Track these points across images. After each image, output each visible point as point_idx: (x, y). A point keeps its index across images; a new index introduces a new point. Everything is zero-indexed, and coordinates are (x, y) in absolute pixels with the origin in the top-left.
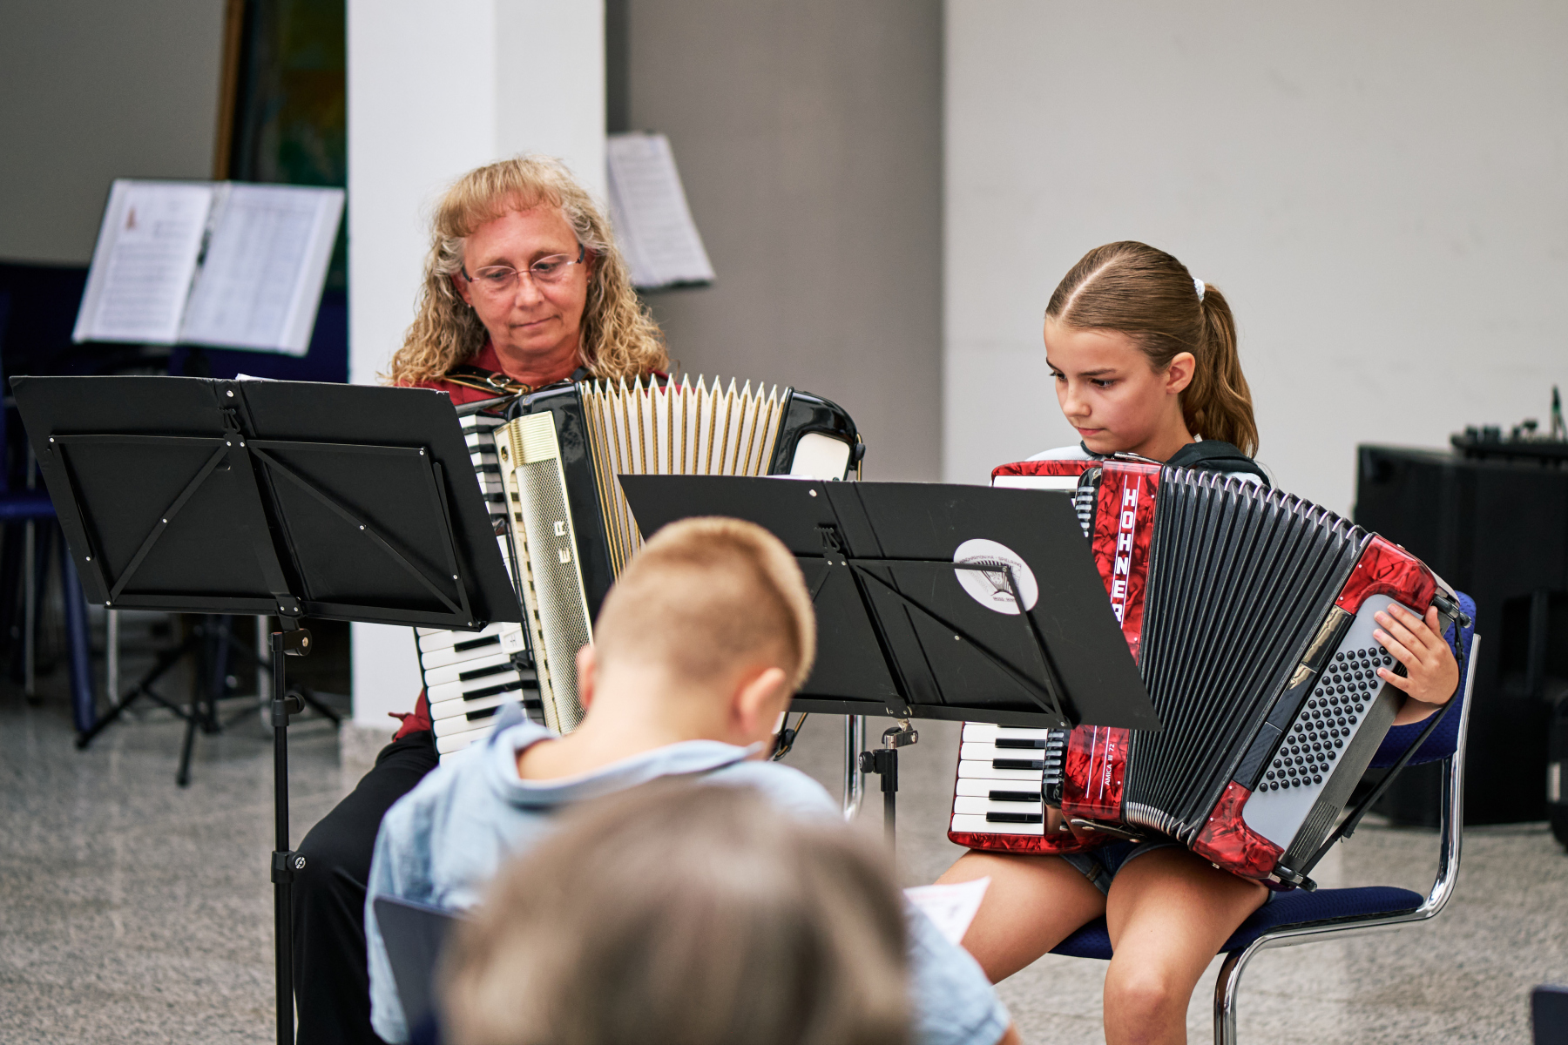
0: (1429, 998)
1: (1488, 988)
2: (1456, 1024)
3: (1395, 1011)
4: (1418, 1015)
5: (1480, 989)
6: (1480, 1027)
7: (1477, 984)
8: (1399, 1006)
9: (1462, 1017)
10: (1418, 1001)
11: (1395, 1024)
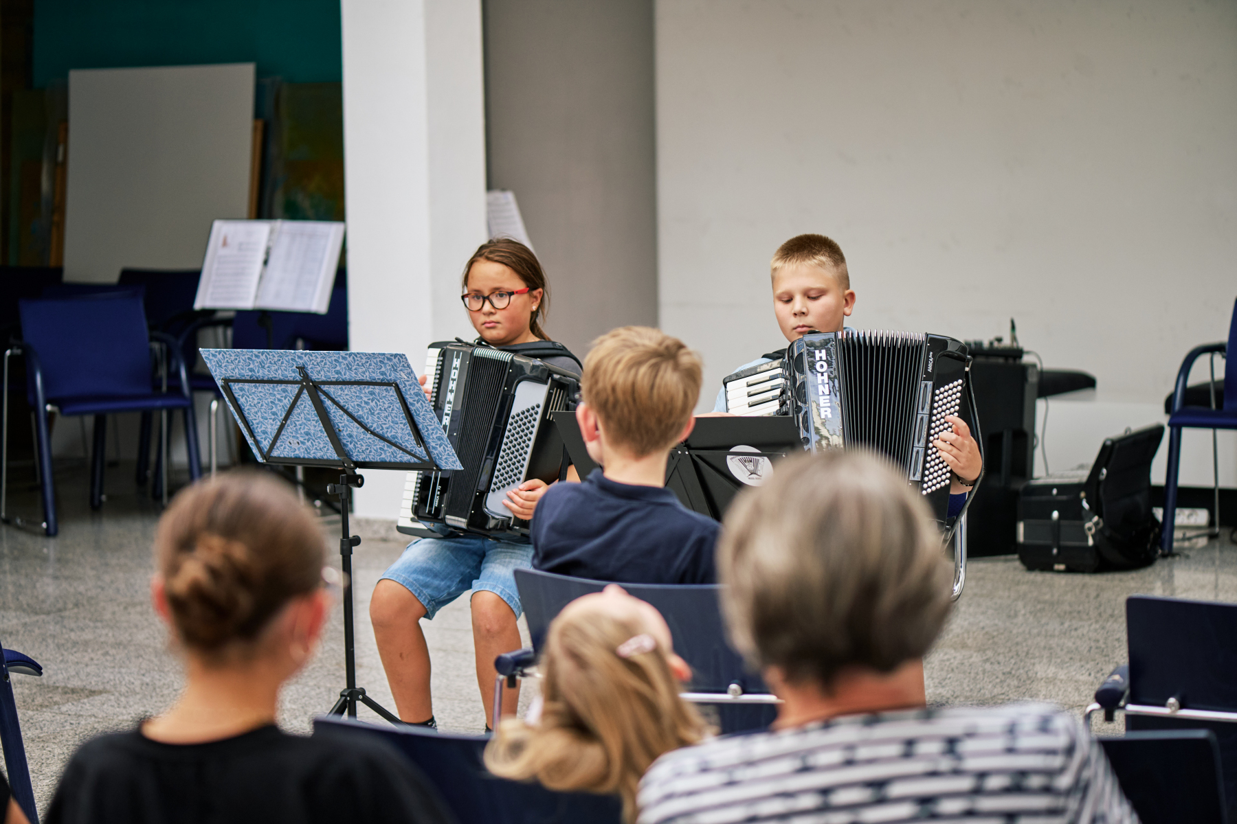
0: (970, 645)
1: (1001, 639)
2: (987, 657)
3: (953, 651)
4: (966, 653)
5: (996, 640)
6: (1001, 658)
7: (993, 637)
8: (955, 649)
9: (990, 653)
10: (964, 646)
11: (955, 658)
